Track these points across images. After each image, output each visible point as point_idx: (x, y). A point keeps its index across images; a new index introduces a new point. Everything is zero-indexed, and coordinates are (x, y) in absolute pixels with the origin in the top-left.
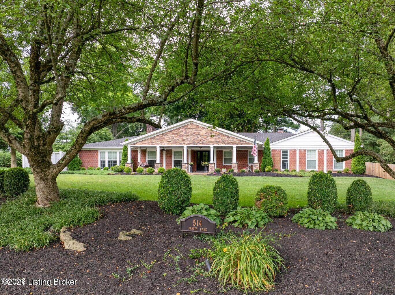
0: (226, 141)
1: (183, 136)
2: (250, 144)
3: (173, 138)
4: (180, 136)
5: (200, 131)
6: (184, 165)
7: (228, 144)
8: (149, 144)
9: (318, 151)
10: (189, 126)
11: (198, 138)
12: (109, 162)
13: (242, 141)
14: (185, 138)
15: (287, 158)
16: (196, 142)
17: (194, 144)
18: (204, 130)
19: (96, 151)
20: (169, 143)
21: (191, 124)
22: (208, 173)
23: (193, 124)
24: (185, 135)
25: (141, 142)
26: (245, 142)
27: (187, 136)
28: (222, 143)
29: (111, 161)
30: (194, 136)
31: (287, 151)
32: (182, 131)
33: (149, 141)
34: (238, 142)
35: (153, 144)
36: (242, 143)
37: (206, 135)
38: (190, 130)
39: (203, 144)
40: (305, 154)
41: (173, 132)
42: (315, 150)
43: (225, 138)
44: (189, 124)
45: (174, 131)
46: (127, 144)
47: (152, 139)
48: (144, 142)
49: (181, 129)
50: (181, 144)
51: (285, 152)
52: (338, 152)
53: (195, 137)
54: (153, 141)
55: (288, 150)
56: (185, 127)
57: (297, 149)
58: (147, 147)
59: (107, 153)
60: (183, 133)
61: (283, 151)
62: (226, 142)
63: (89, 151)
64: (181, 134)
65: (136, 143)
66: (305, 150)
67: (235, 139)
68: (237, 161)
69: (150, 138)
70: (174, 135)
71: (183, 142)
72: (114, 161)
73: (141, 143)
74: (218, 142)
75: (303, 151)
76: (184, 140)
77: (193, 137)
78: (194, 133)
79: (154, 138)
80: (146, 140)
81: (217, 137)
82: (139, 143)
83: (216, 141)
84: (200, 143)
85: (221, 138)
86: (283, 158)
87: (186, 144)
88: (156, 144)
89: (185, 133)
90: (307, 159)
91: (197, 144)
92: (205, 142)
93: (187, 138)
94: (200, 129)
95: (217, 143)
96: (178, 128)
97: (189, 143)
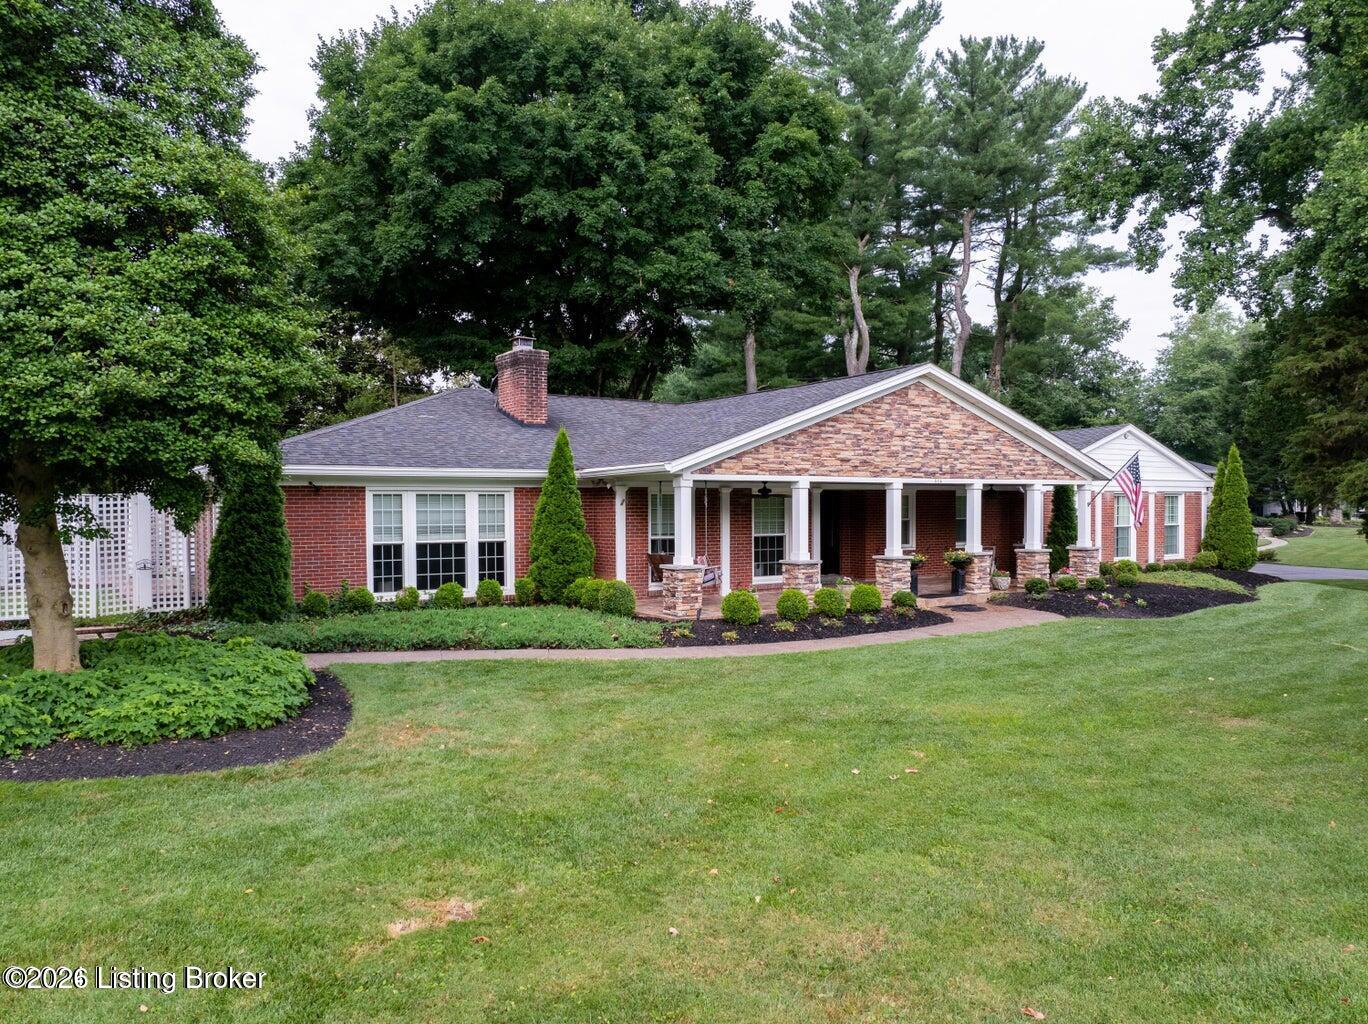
2: (1074, 476)
3: (857, 442)
4: (883, 437)
5: (945, 416)
10: (912, 394)
11: (937, 446)
13: (1057, 465)
14: (896, 444)
16: (933, 464)
19: (353, 492)
23: (923, 389)
25: (739, 456)
27: (903, 436)
28: (1007, 473)
29: (434, 547)
30: (927, 439)
34: (1046, 470)
36: (1056, 472)
39: (951, 473)
44: (909, 388)
50: (884, 472)
53: (927, 445)
54: (787, 456)
56: (899, 399)
59: (409, 502)
60: (889, 425)
62: (1016, 469)
64: (884, 426)
66: (1112, 496)
67: (1038, 458)
70: (860, 432)
71: (892, 462)
72: (447, 547)
73: (739, 468)
74: (997, 466)
76: (896, 455)
77: (923, 442)
78: (927, 426)
80: (757, 450)
81: (992, 448)
82: (731, 464)
83: (990, 462)
84: (946, 468)
85: (1004, 450)
87: (901, 475)
89: (898, 426)
90: (1114, 525)
92: (959, 466)
93: (904, 448)
97: (909, 470)
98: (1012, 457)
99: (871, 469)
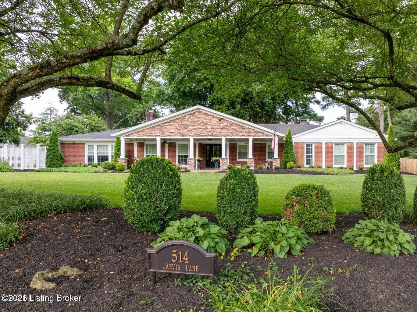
0: (240, 132)
1: (189, 126)
2: (269, 136)
3: (176, 128)
4: (185, 126)
5: (210, 120)
6: (190, 160)
7: (243, 135)
8: (147, 136)
9: (347, 145)
10: (196, 114)
11: (207, 128)
12: (99, 157)
13: (260, 132)
14: (191, 128)
15: (312, 153)
16: (205, 133)
17: (202, 136)
18: (215, 119)
19: (83, 144)
20: (172, 134)
21: (199, 112)
22: (219, 171)
23: (201, 112)
24: (192, 124)
25: (138, 132)
26: (263, 133)
27: (193, 126)
28: (236, 135)
29: (102, 156)
30: (203, 126)
31: (312, 145)
32: (188, 120)
33: (147, 131)
34: (254, 134)
35: (153, 136)
36: (259, 134)
37: (216, 124)
38: (197, 119)
39: (213, 135)
40: (332, 148)
41: (176, 121)
42: (343, 144)
43: (239, 129)
44: (196, 112)
45: (178, 120)
46: (121, 135)
47: (151, 130)
48: (140, 133)
49: (187, 118)
50: (186, 135)
51: (309, 146)
52: (370, 146)
53: (203, 128)
54: (153, 132)
55: (313, 143)
56: (192, 116)
57: (322, 142)
58: (145, 140)
59: (95, 147)
60: (188, 123)
61: (307, 145)
62: (240, 134)
63: (74, 144)
64: (186, 123)
65: (131, 134)
66: (332, 144)
67: (251, 130)
68: (254, 156)
69: (149, 128)
70: (178, 125)
71: (189, 133)
72: (105, 157)
73: (137, 135)
74: (232, 133)
75: (330, 144)
76: (191, 131)
77: (201, 127)
78: (203, 123)
79: (153, 128)
80: (143, 130)
81: (229, 128)
82: (135, 134)
83: (229, 132)
84: (210, 134)
85: (235, 128)
86: (307, 153)
87: (193, 136)
88: (156, 136)
89: (191, 123)
90: (334, 154)
91: (205, 136)
92: (215, 133)
93: (194, 129)
94: (209, 117)
95: (230, 134)
96: (183, 117)
97: (195, 135)
98: (238, 130)
99: (182, 135)
